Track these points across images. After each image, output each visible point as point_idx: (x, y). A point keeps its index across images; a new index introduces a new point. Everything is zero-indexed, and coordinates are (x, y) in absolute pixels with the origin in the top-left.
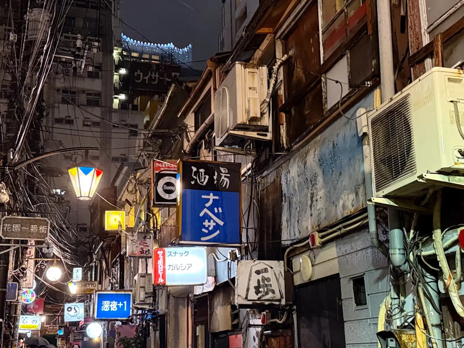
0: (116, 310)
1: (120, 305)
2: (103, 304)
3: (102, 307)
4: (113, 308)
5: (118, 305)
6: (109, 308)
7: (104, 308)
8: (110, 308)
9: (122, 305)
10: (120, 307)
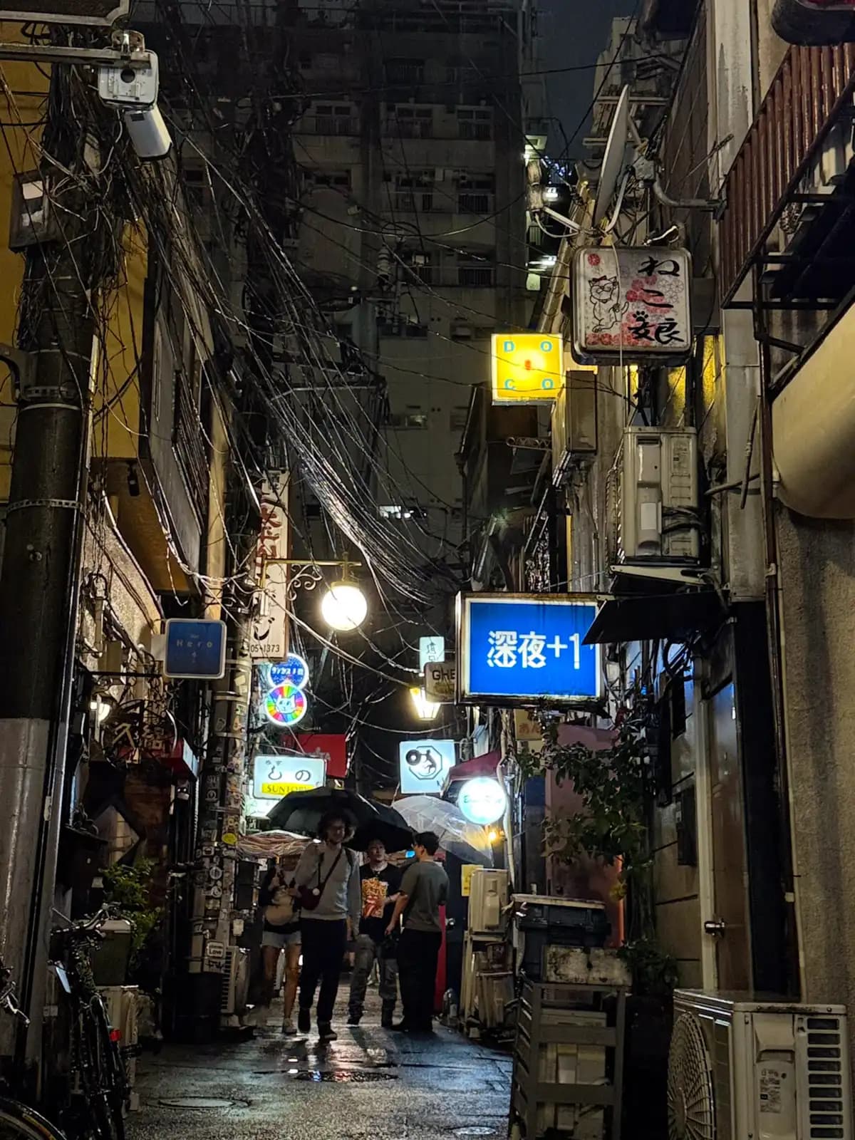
0: (542, 664)
1: (557, 646)
2: (491, 641)
3: (490, 655)
4: (531, 658)
5: (549, 646)
6: (514, 657)
7: (497, 656)
8: (519, 657)
9: (565, 646)
10: (557, 654)
